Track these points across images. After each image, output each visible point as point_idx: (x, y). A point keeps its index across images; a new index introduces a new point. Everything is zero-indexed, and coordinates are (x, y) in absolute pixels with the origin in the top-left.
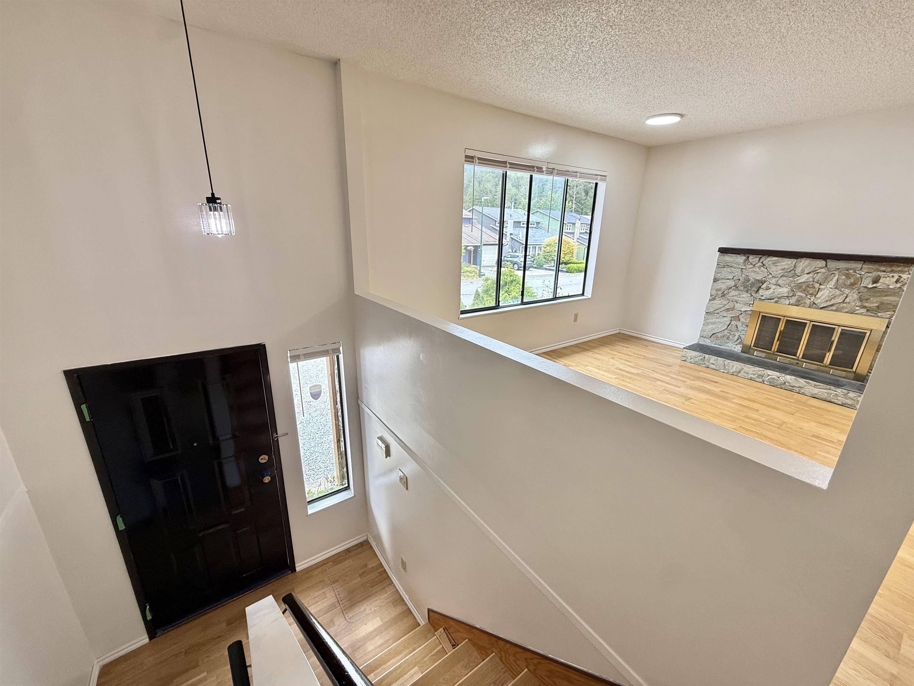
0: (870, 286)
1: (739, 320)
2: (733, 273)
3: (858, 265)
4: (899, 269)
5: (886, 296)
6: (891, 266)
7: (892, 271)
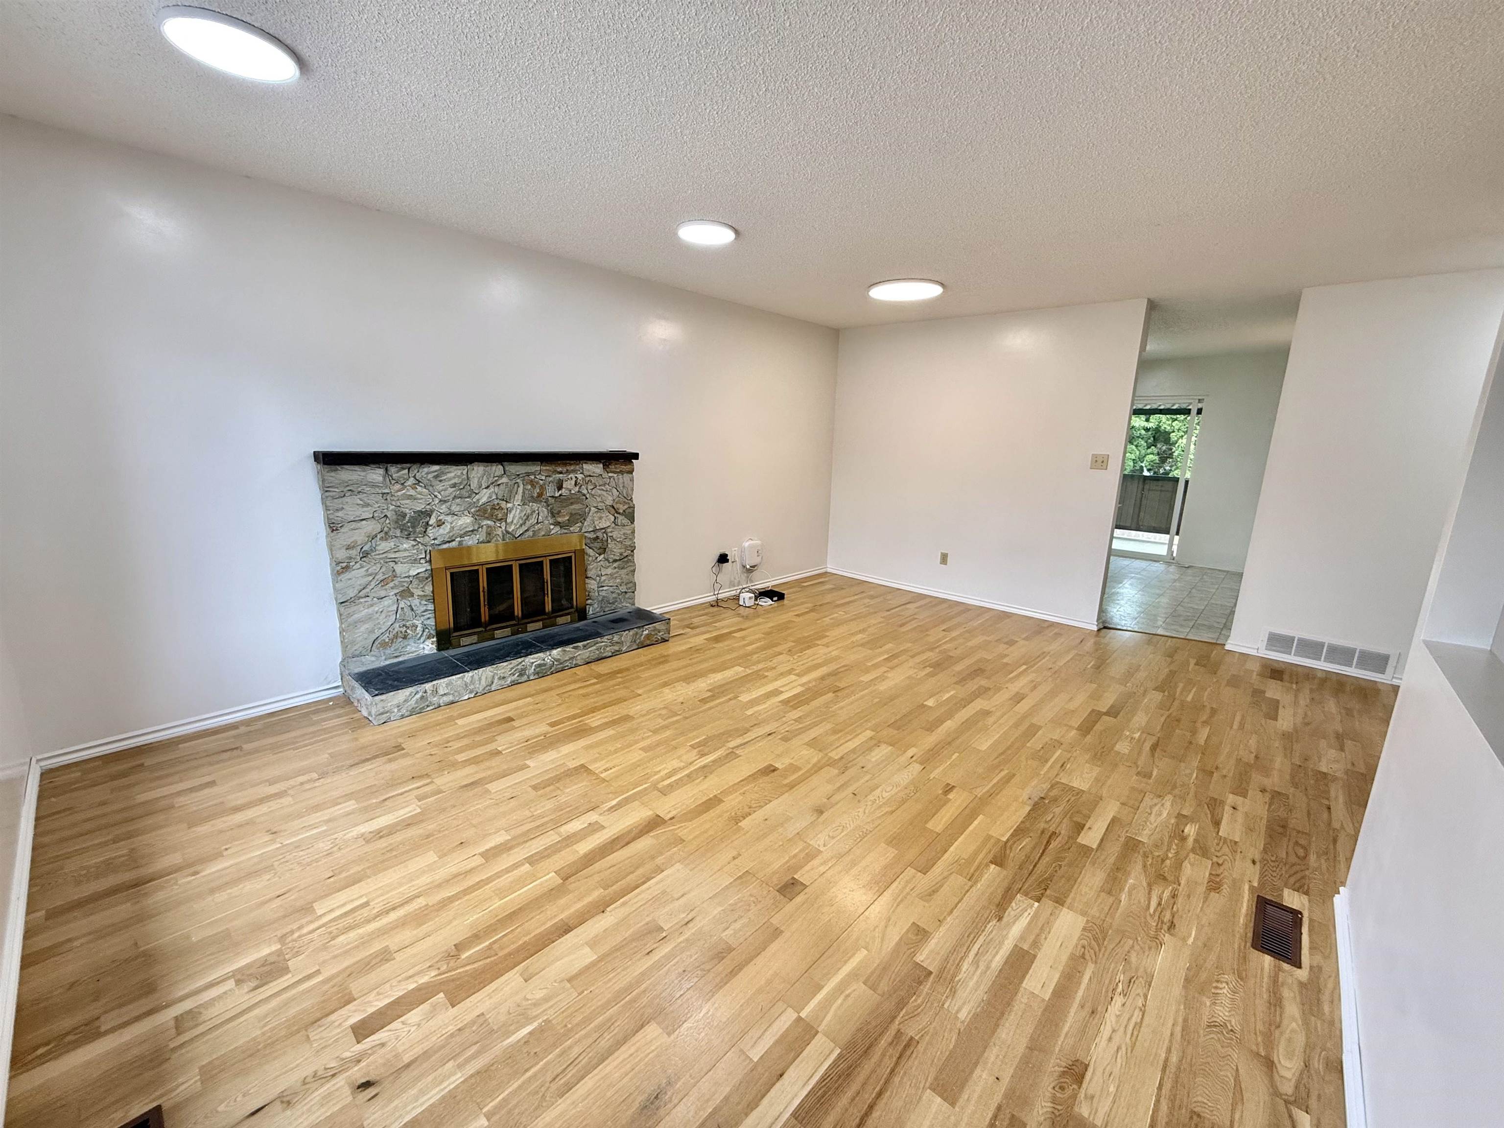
0: (557, 495)
1: (412, 595)
2: (368, 505)
3: (535, 468)
4: (572, 468)
5: (572, 504)
6: (565, 465)
7: (568, 472)
